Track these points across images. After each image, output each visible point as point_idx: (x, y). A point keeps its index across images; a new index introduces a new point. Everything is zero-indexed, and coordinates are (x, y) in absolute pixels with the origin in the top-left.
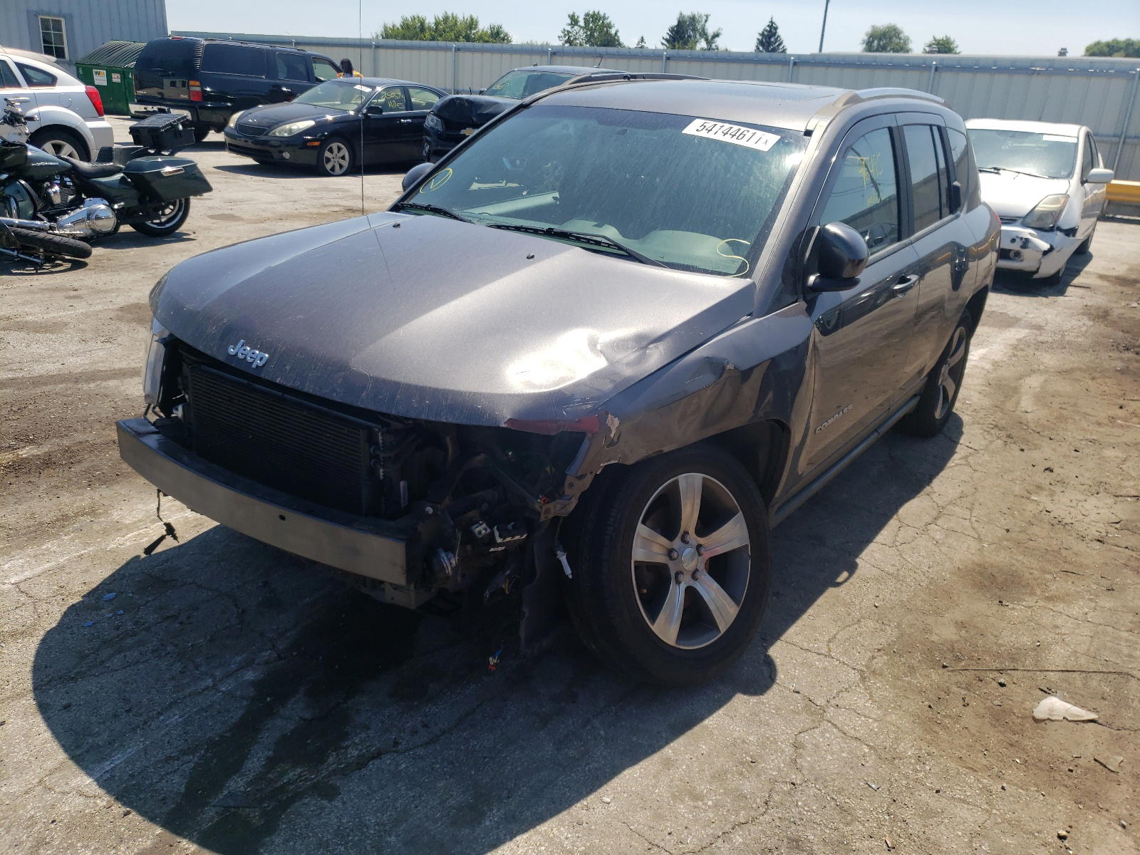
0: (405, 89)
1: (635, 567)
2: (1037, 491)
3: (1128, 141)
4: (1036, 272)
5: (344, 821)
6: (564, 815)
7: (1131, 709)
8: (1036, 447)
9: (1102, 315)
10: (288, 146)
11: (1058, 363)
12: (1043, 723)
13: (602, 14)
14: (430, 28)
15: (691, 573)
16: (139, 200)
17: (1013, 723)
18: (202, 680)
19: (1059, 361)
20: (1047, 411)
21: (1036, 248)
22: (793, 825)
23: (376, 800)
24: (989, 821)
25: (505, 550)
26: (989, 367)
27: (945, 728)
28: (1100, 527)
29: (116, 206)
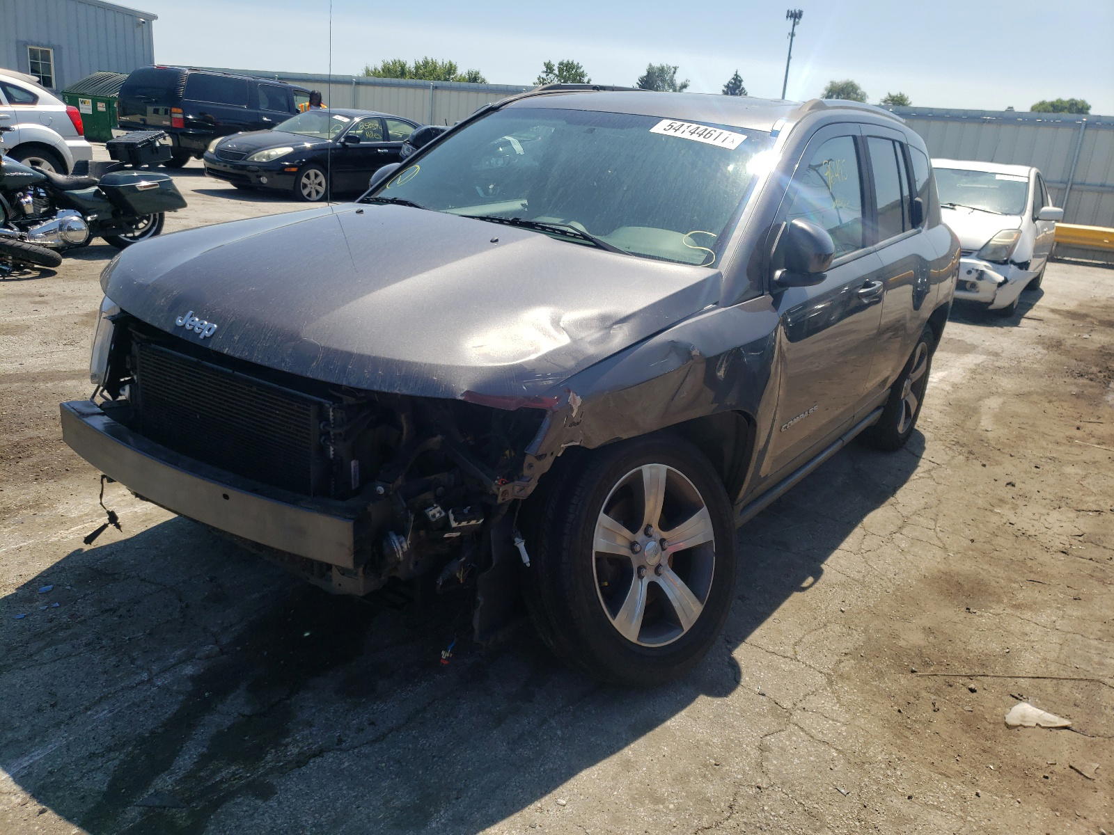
0: (382, 121)
1: (596, 559)
2: (1000, 504)
3: (1074, 187)
4: (992, 303)
5: (279, 822)
6: (516, 817)
7: (1105, 716)
8: (998, 463)
9: (1055, 345)
10: (265, 171)
11: (1015, 386)
12: (1016, 729)
13: (575, 63)
14: (410, 72)
15: (654, 568)
16: (113, 214)
17: (985, 729)
18: (137, 674)
19: (1016, 384)
20: (1006, 430)
21: (992, 280)
22: (759, 830)
23: (315, 800)
24: (963, 829)
25: (460, 536)
26: (948, 388)
27: (916, 733)
28: (1064, 540)
29: (89, 219)
